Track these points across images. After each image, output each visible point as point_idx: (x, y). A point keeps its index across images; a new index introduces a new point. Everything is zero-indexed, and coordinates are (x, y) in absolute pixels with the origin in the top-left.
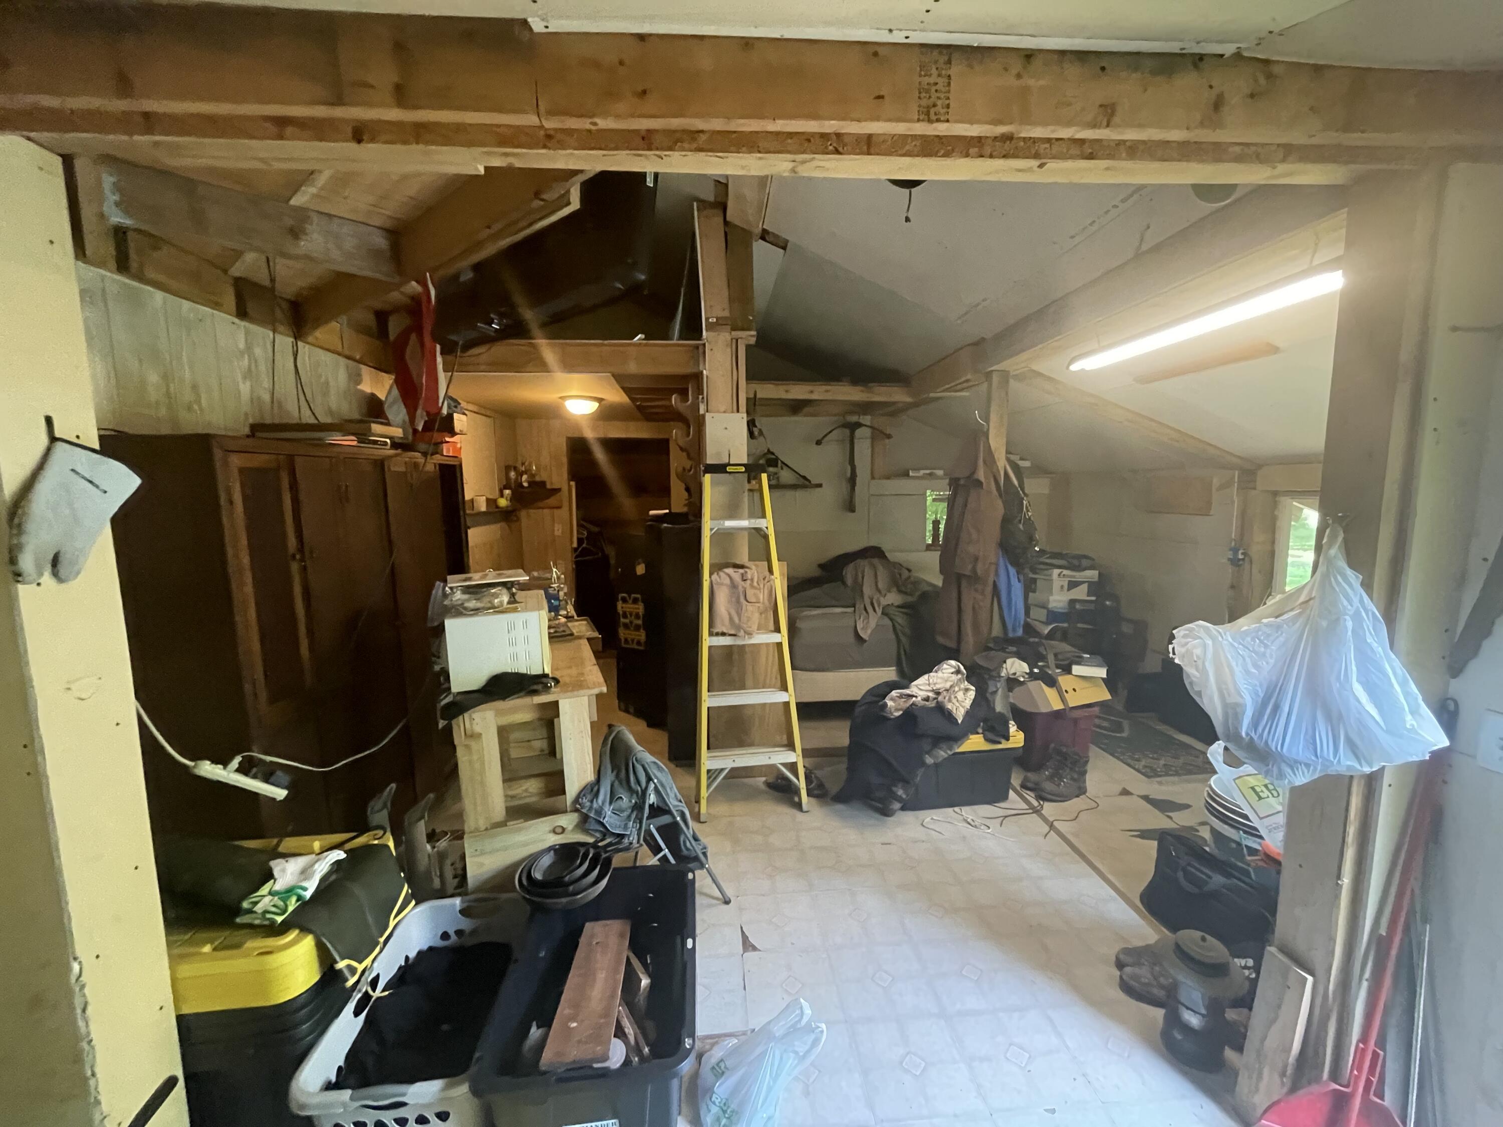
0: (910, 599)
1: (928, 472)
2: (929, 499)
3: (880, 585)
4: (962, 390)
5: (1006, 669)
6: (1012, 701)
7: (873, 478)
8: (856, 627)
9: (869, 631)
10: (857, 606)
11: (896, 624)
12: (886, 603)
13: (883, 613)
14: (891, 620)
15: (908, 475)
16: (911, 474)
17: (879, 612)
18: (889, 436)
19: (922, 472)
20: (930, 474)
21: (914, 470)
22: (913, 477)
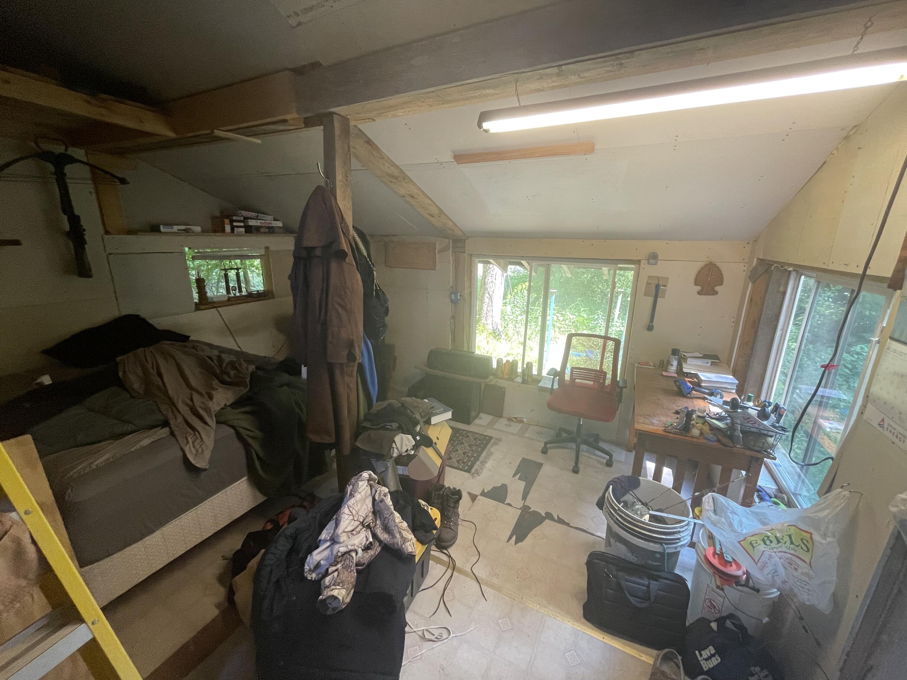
0: (244, 390)
1: (183, 227)
2: (189, 257)
3: (193, 382)
4: (255, 135)
5: (397, 448)
6: (400, 472)
7: (107, 232)
8: (185, 455)
9: (208, 455)
10: (172, 422)
11: (241, 430)
12: (218, 408)
13: (218, 422)
14: (233, 427)
15: (159, 231)
16: (162, 229)
17: (212, 422)
18: (123, 181)
19: (176, 228)
20: (186, 231)
21: (166, 225)
22: (166, 233)
